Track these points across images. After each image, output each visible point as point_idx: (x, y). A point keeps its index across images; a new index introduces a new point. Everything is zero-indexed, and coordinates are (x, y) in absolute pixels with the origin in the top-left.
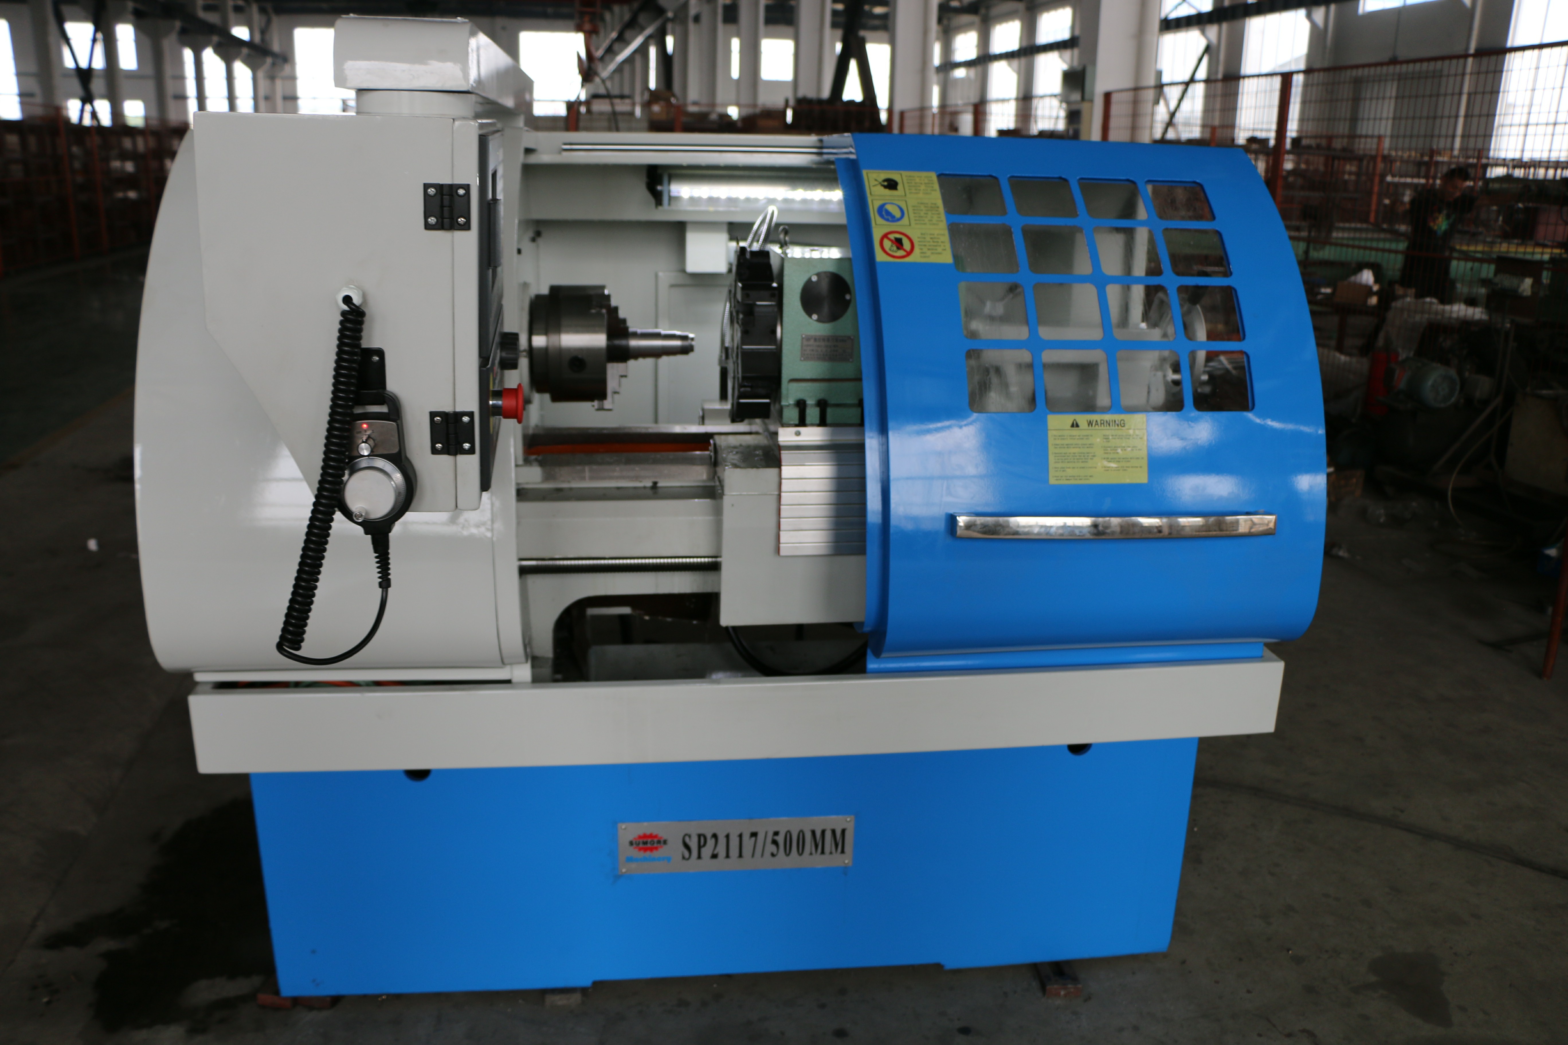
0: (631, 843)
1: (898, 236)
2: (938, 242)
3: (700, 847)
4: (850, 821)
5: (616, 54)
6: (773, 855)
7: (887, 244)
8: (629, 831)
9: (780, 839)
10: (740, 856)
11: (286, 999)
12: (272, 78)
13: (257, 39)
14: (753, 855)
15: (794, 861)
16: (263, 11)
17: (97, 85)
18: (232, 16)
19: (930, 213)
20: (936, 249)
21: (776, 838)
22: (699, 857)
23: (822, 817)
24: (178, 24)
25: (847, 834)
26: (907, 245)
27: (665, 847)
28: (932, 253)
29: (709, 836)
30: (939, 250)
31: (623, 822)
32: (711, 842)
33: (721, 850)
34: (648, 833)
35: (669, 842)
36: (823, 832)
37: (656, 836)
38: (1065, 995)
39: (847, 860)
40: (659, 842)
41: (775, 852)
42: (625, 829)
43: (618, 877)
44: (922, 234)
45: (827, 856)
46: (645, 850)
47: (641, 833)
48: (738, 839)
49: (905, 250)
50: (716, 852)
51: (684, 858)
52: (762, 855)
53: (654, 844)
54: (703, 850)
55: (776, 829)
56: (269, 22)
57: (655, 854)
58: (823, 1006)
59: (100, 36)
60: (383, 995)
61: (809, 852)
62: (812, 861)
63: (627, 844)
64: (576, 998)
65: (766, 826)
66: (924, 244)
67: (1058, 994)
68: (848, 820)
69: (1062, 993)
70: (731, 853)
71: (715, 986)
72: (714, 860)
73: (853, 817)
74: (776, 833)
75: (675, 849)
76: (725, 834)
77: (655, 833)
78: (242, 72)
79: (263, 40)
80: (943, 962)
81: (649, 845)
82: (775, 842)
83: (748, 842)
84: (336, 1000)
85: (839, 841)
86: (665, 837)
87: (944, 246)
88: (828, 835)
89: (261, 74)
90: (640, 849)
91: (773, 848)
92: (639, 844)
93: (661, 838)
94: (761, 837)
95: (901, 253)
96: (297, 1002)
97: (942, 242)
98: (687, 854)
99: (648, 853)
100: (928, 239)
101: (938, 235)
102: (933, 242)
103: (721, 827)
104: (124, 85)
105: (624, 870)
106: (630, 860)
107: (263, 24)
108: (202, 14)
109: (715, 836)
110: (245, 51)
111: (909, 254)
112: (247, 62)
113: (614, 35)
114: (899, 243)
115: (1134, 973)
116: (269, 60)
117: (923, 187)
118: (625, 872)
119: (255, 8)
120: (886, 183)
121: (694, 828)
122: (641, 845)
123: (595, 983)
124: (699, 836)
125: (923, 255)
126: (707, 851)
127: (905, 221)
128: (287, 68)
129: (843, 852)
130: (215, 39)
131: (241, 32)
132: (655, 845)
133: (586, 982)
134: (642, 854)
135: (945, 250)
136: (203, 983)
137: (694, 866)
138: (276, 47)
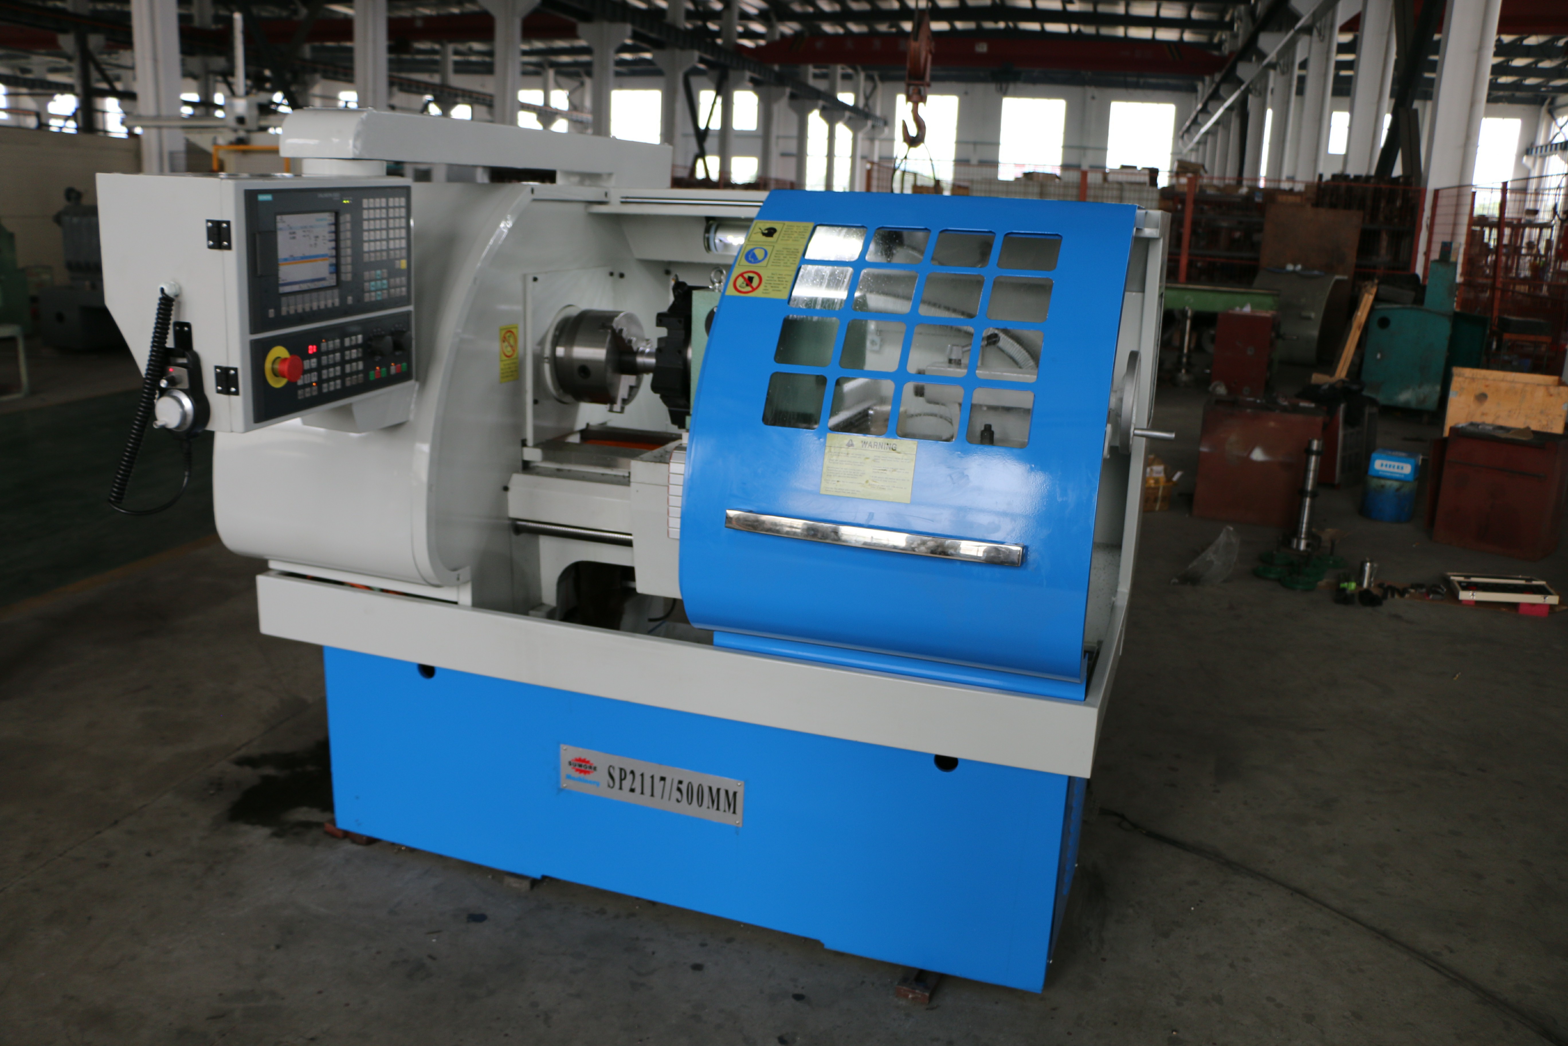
0: (570, 763)
1: (751, 275)
2: (782, 281)
3: (621, 780)
4: (740, 786)
5: (1201, 125)
6: (678, 801)
7: (740, 281)
8: (569, 753)
9: (684, 787)
10: (652, 795)
11: (339, 830)
12: (872, 140)
13: (861, 105)
14: (662, 797)
15: (692, 810)
16: (870, 78)
17: (711, 143)
18: (839, 82)
19: (788, 257)
20: (778, 287)
21: (680, 786)
22: (621, 788)
23: (718, 777)
24: (788, 90)
25: (738, 795)
26: (755, 283)
27: (595, 773)
28: (773, 290)
29: (628, 772)
30: (781, 287)
31: (565, 743)
32: (629, 777)
33: (637, 785)
34: (583, 757)
35: (598, 769)
36: (718, 790)
37: (588, 762)
38: (913, 999)
39: (736, 820)
40: (590, 767)
41: (680, 799)
42: (565, 750)
43: (561, 790)
44: (772, 274)
45: (721, 813)
46: (581, 771)
47: (578, 756)
48: (650, 780)
49: (752, 287)
50: (633, 787)
51: (609, 786)
52: (669, 799)
53: (586, 768)
54: (624, 782)
55: (681, 779)
56: (874, 88)
57: (588, 777)
58: (703, 945)
59: (719, 100)
60: (403, 846)
61: (707, 806)
62: (706, 813)
63: (567, 763)
64: (526, 885)
65: (673, 774)
66: (770, 282)
67: (906, 996)
68: (739, 784)
69: (910, 996)
70: (645, 791)
71: (637, 907)
72: (631, 794)
73: (743, 782)
74: (680, 782)
75: (601, 776)
76: (640, 773)
77: (588, 759)
78: (843, 132)
79: (866, 105)
80: (823, 941)
81: (583, 768)
82: (679, 790)
83: (658, 785)
84: (371, 841)
85: (732, 801)
86: (595, 764)
87: (786, 285)
88: (722, 794)
89: (860, 135)
90: (577, 770)
91: (677, 795)
92: (575, 765)
93: (592, 764)
94: (668, 781)
95: (749, 289)
96: (347, 835)
97: (786, 281)
98: (611, 784)
99: (582, 775)
100: (776, 278)
101: (785, 275)
102: (779, 281)
103: (639, 766)
104: (733, 143)
105: (564, 785)
106: (569, 777)
107: (868, 91)
108: (811, 82)
109: (632, 772)
110: (847, 114)
111: (754, 289)
112: (850, 123)
113: (1200, 106)
114: (750, 280)
115: (997, 1003)
116: (870, 123)
117: (796, 235)
118: (565, 787)
119: (862, 76)
120: (766, 232)
121: (619, 762)
122: (577, 767)
123: (544, 878)
124: (621, 769)
125: (764, 291)
126: (627, 784)
127: (764, 263)
128: (886, 130)
129: (734, 812)
130: (821, 103)
131: (847, 98)
132: (588, 769)
133: (537, 875)
134: (577, 775)
135: (785, 288)
136: (305, 809)
137: (615, 795)
138: (878, 112)
